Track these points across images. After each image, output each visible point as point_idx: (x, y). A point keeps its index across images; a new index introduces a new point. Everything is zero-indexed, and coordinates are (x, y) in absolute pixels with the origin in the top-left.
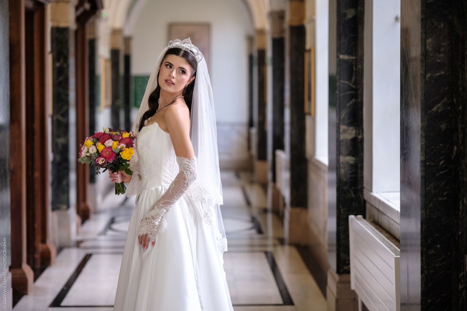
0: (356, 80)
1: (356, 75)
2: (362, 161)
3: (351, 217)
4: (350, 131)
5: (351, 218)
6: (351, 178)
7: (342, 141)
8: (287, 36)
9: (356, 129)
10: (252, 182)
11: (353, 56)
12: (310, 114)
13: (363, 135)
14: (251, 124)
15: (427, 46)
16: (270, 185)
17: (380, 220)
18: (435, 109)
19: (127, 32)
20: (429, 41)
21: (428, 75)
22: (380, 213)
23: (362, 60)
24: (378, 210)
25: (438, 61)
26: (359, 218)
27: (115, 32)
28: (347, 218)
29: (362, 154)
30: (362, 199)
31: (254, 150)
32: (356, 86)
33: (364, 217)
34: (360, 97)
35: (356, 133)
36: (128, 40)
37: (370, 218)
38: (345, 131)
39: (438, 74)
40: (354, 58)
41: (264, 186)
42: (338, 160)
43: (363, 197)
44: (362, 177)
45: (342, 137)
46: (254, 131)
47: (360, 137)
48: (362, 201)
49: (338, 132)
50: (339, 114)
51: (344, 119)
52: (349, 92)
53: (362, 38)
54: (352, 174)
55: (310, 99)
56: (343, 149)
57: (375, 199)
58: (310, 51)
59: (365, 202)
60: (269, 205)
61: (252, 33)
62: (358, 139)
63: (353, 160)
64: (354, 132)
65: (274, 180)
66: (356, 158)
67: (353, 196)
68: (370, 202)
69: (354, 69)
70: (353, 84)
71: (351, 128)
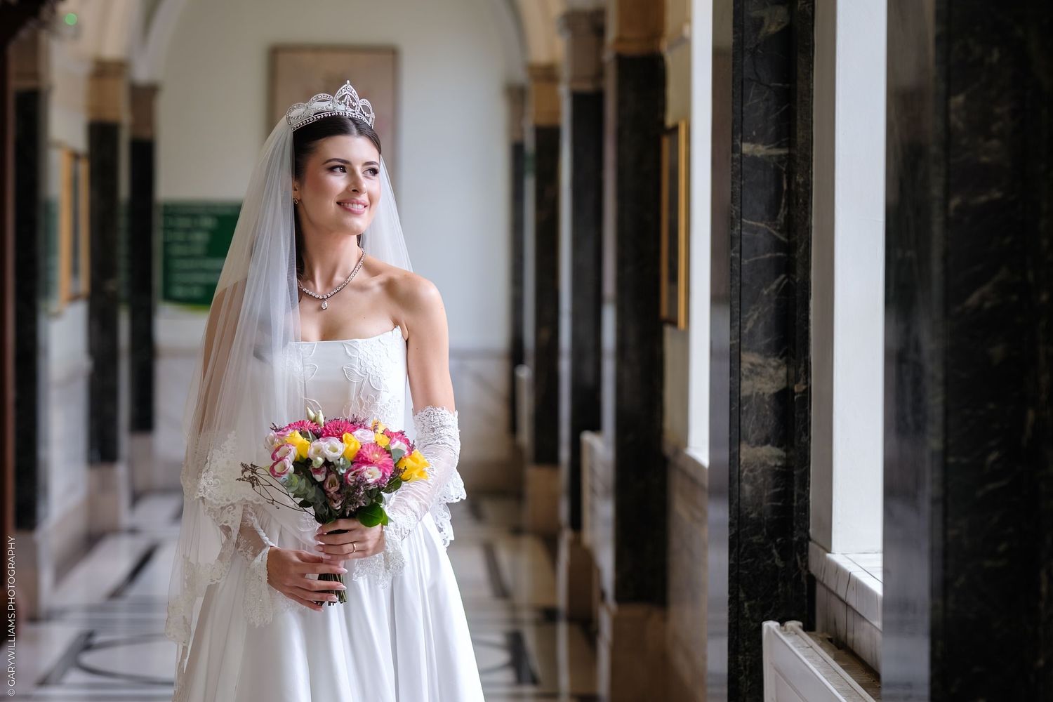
0: (789, 218)
1: (788, 204)
2: (804, 460)
3: (770, 626)
4: (771, 371)
5: (769, 628)
6: (775, 510)
7: (749, 398)
8: (610, 86)
9: (787, 362)
10: (517, 531)
11: (779, 146)
12: (674, 323)
13: (807, 382)
14: (516, 355)
15: (953, 118)
16: (566, 536)
17: (850, 636)
18: (973, 299)
19: (142, 73)
20: (959, 100)
21: (955, 202)
22: (850, 613)
23: (808, 159)
24: (847, 605)
25: (985, 159)
26: (792, 629)
27: (104, 71)
28: (760, 628)
29: (804, 439)
30: (805, 573)
31: (526, 436)
32: (788, 237)
33: (809, 627)
34: (799, 271)
35: (788, 375)
36: (144, 97)
37: (825, 630)
38: (755, 371)
39: (983, 199)
40: (783, 152)
41: (550, 543)
42: (734, 457)
43: (807, 567)
44: (805, 508)
45: (747, 387)
46: (525, 373)
47: (798, 388)
48: (804, 580)
49: (735, 373)
50: (737, 321)
51: (751, 333)
52: (768, 255)
53: (809, 93)
54: (776, 497)
55: (674, 278)
56: (749, 425)
57: (837, 569)
58: (675, 129)
59: (812, 580)
60: (561, 601)
61: (521, 77)
62: (794, 394)
63: (779, 458)
64: (782, 373)
65: (576, 522)
66: (786, 451)
67: (780, 564)
68: (825, 582)
69: (785, 187)
70: (780, 231)
71: (773, 362)
